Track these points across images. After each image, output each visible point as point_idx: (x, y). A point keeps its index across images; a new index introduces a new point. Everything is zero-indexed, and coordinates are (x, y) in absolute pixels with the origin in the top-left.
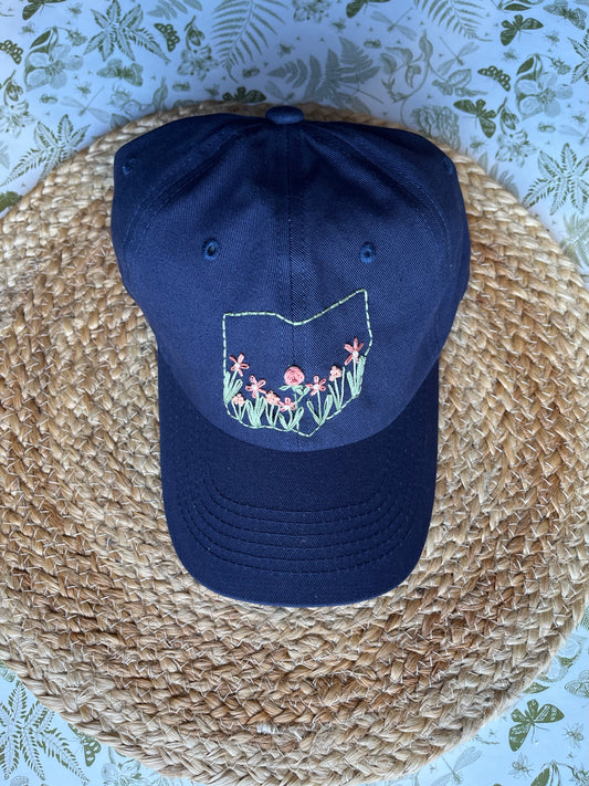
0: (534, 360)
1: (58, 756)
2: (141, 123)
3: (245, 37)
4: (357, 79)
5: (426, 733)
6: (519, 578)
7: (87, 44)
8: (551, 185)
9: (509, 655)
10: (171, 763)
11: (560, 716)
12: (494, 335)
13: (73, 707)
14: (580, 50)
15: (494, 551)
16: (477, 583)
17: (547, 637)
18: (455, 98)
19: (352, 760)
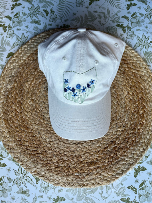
0: (137, 87)
1: (30, 182)
2: (41, 34)
3: (65, 12)
4: (92, 21)
5: (114, 174)
6: (135, 138)
7: (27, 15)
8: (140, 44)
9: (133, 155)
10: (56, 182)
11: (146, 169)
12: (127, 81)
13: (33, 171)
14: (146, 10)
15: (129, 132)
16: (125, 140)
17: (142, 151)
18: (116, 24)
19: (97, 180)
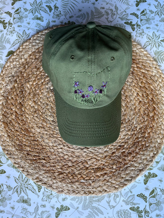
0: (147, 88)
1: (31, 190)
2: (44, 31)
3: (69, 8)
4: (99, 17)
5: (123, 181)
6: (145, 142)
7: (29, 11)
8: (150, 43)
9: (143, 161)
10: (59, 190)
11: (156, 176)
12: (136, 82)
13: (35, 177)
14: (156, 7)
15: (138, 136)
16: (134, 144)
17: (152, 156)
18: (124, 21)
19: (105, 188)
